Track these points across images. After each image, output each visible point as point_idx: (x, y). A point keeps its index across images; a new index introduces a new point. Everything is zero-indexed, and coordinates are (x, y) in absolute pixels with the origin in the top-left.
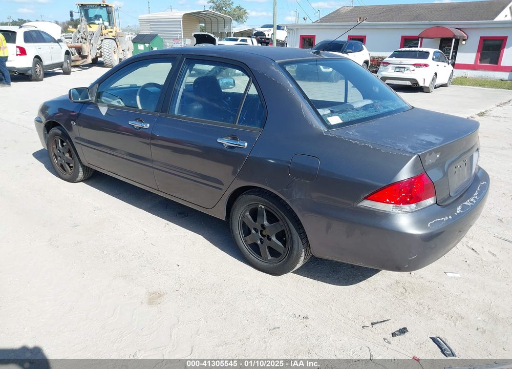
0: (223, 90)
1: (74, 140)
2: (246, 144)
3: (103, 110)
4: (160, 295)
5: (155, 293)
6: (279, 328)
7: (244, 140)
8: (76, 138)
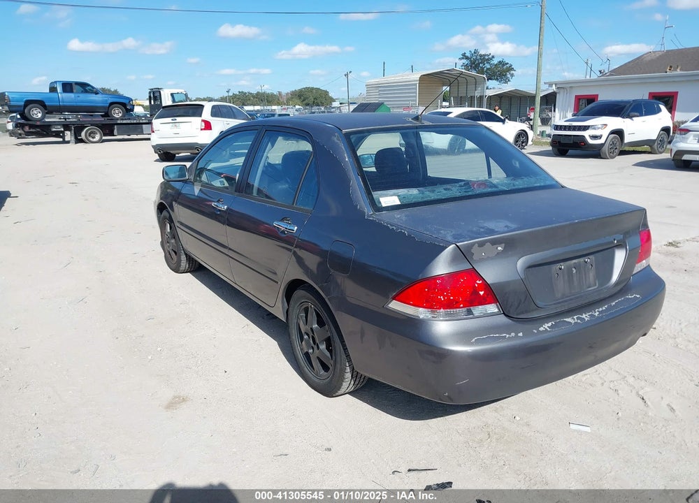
0: (364, 169)
1: (177, 224)
2: (296, 228)
3: (197, 190)
4: (184, 400)
5: (179, 397)
6: (286, 455)
7: (294, 223)
8: (178, 222)
